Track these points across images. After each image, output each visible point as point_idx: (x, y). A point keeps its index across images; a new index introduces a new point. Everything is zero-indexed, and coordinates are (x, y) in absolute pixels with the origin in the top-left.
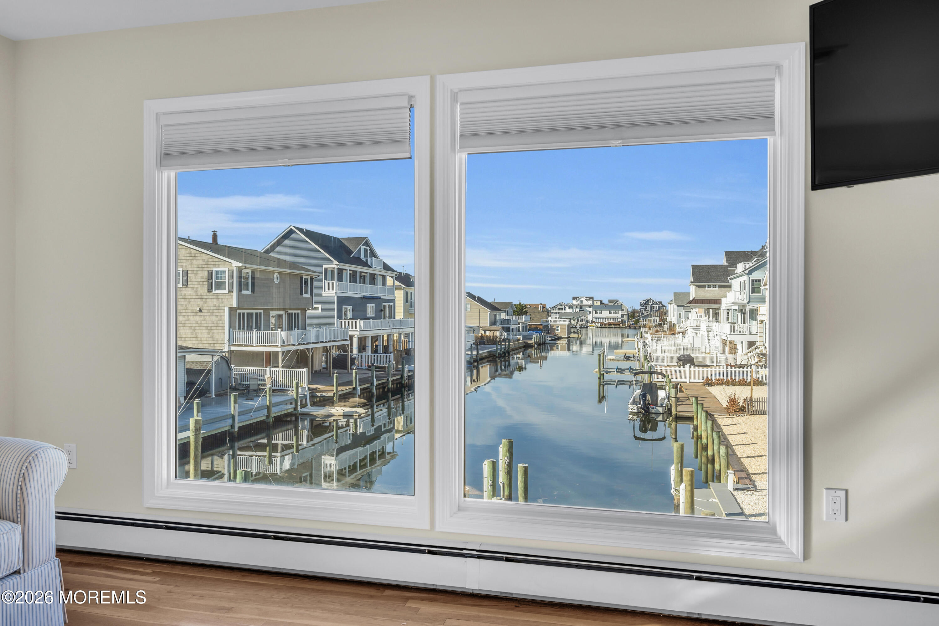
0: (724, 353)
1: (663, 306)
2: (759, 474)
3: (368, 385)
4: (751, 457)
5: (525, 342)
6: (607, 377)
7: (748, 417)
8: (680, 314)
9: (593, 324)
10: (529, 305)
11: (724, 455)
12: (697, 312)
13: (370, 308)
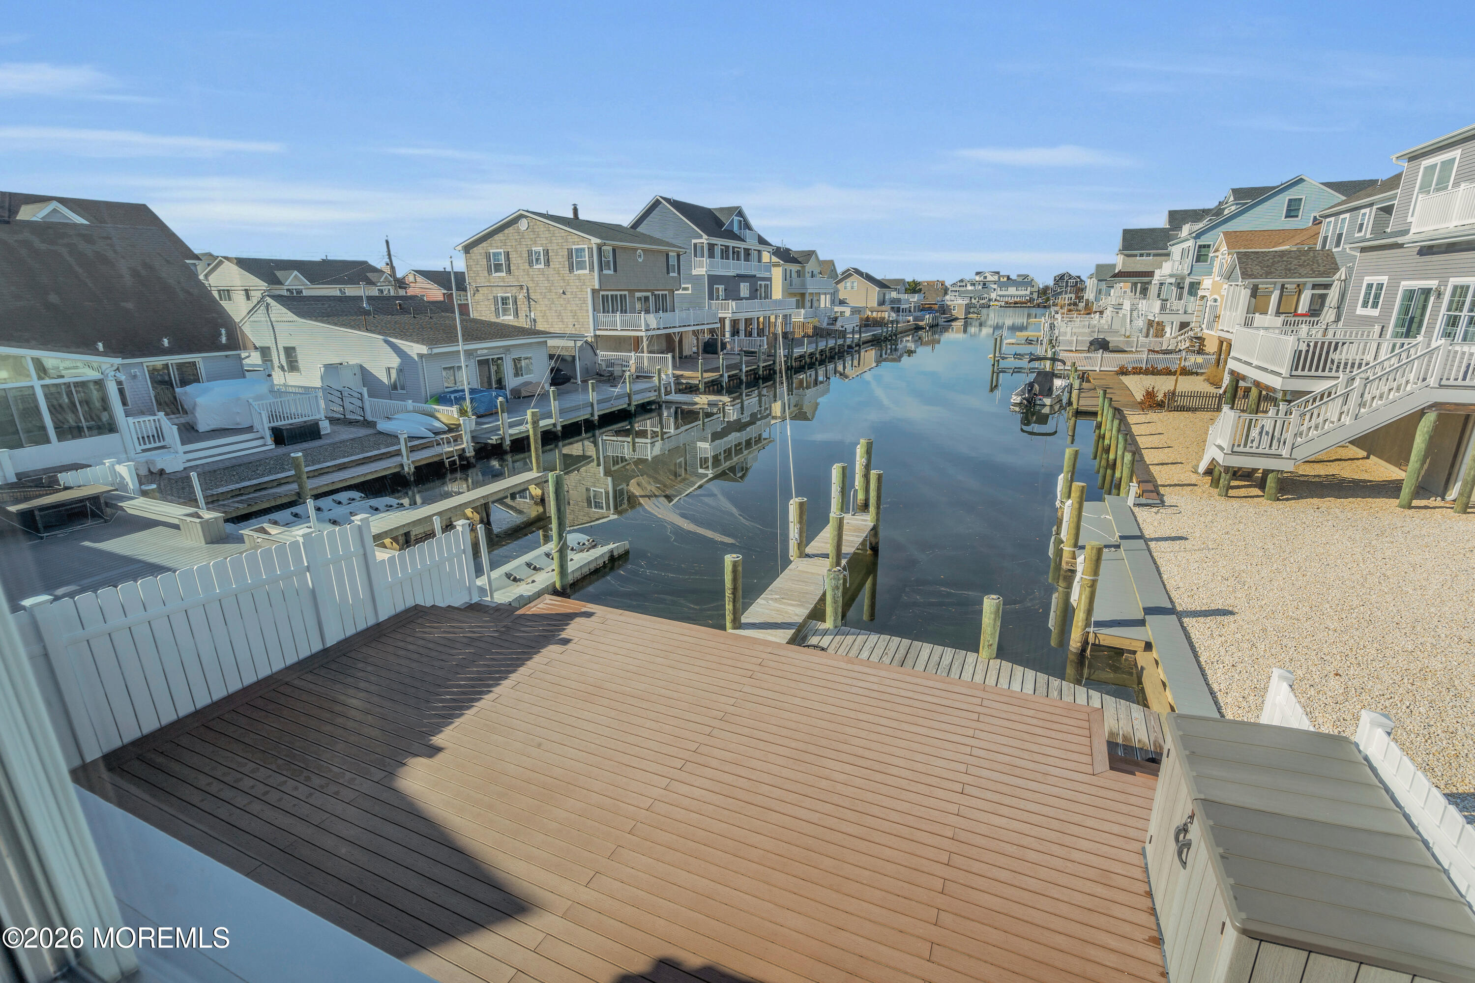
0: (1147, 336)
1: (1081, 281)
2: (1170, 486)
3: (737, 371)
4: (1162, 464)
5: (915, 324)
6: (1003, 364)
7: (1167, 413)
8: (1100, 290)
9: (996, 303)
10: (927, 282)
11: (1128, 463)
12: (1123, 287)
13: (744, 289)
